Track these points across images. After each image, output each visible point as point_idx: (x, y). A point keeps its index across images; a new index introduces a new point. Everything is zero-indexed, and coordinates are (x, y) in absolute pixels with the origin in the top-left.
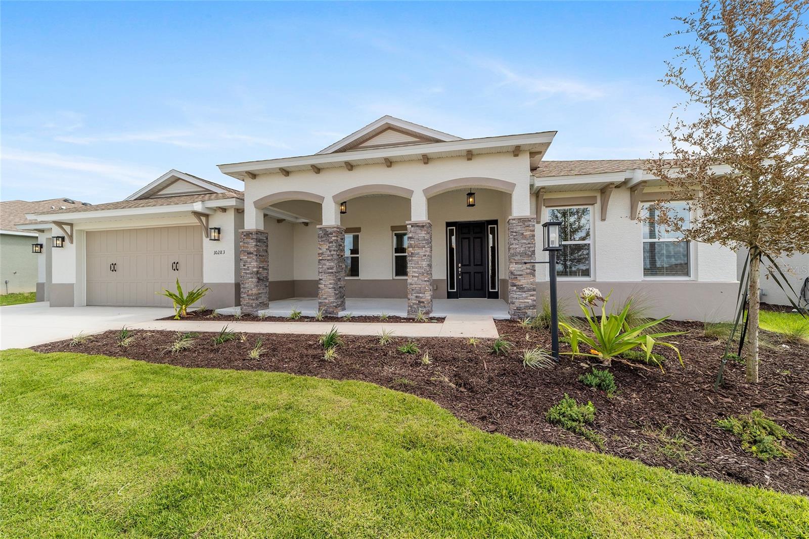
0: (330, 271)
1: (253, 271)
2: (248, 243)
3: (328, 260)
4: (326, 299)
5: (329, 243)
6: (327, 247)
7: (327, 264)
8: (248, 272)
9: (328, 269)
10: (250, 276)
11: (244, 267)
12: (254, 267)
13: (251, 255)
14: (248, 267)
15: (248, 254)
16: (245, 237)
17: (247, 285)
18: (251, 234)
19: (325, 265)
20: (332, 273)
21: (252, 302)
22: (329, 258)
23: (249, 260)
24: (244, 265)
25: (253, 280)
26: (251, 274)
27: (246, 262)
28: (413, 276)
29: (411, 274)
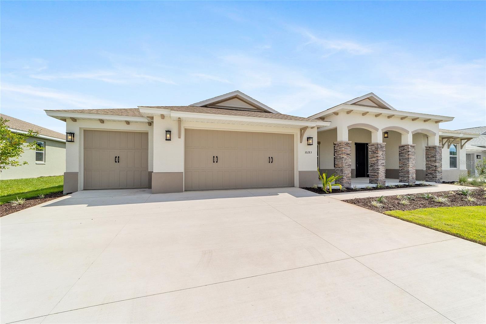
0: (383, 165)
1: (349, 164)
2: (347, 149)
3: (382, 160)
4: (381, 178)
5: (383, 151)
6: (382, 153)
7: (382, 161)
8: (347, 164)
9: (382, 163)
10: (348, 167)
11: (345, 162)
12: (350, 162)
13: (349, 155)
14: (347, 162)
15: (347, 154)
16: (345, 145)
17: (346, 172)
18: (349, 144)
19: (381, 161)
20: (384, 166)
21: (348, 181)
22: (382, 158)
23: (347, 158)
24: (345, 161)
25: (349, 169)
26: (348, 165)
27: (346, 159)
28: (411, 167)
29: (410, 166)
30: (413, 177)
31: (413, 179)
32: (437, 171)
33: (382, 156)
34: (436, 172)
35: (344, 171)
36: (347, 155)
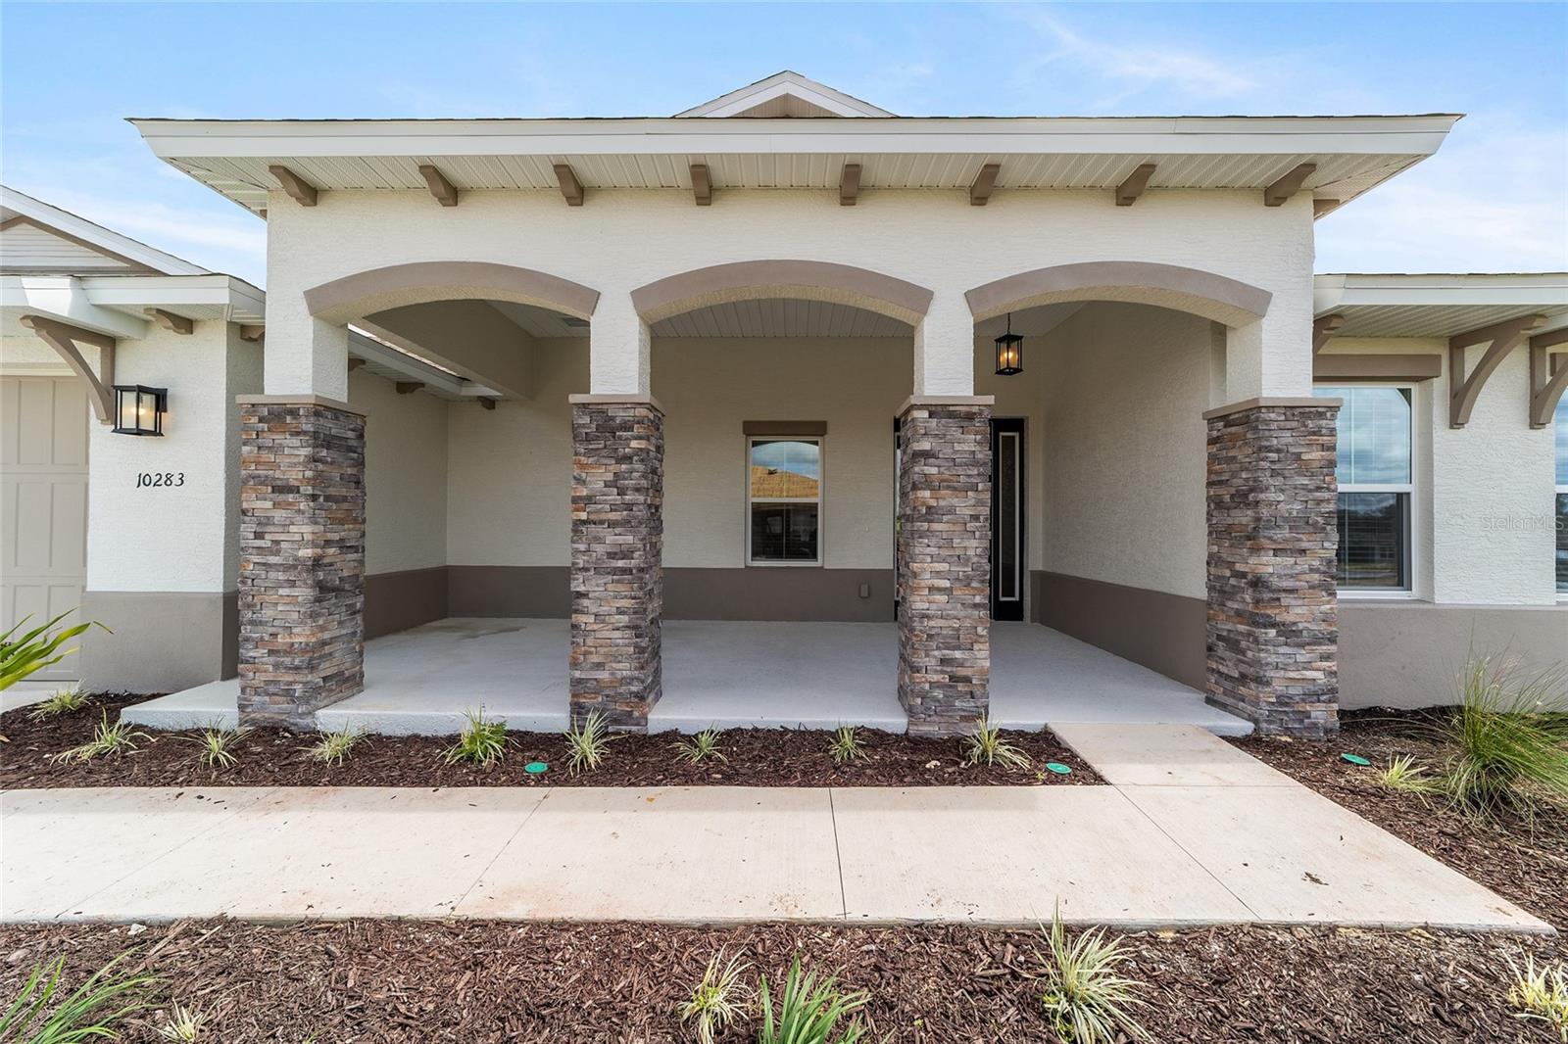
0: (620, 563)
1: (296, 559)
2: (276, 449)
3: (612, 524)
4: (599, 666)
5: (619, 462)
6: (610, 477)
7: (609, 539)
8: (273, 560)
9: (612, 556)
10: (281, 576)
11: (259, 543)
12: (302, 543)
13: (290, 497)
14: (276, 542)
15: (277, 489)
16: (267, 425)
17: (268, 613)
18: (294, 413)
19: (599, 540)
20: (628, 571)
21: (289, 678)
22: (614, 516)
23: (279, 515)
24: (262, 536)
25: (296, 592)
26: (286, 568)
27: (267, 521)
28: (932, 589)
29: (926, 580)
30: (961, 672)
31: (961, 687)
32: (1273, 625)
33: (613, 497)
34: (1259, 632)
35: (249, 606)
36: (281, 498)
